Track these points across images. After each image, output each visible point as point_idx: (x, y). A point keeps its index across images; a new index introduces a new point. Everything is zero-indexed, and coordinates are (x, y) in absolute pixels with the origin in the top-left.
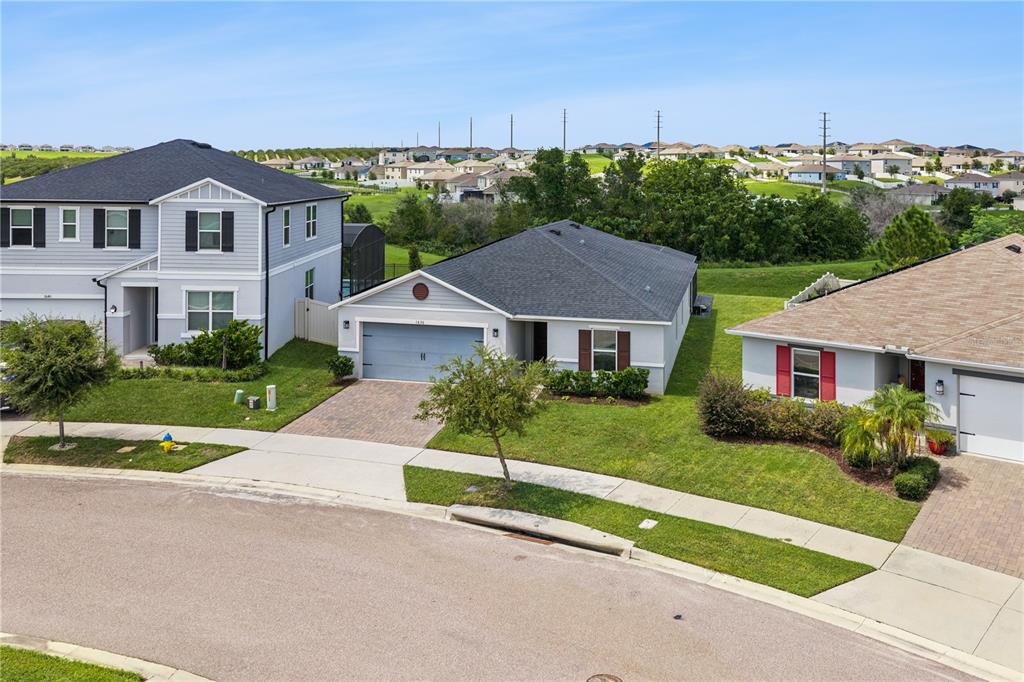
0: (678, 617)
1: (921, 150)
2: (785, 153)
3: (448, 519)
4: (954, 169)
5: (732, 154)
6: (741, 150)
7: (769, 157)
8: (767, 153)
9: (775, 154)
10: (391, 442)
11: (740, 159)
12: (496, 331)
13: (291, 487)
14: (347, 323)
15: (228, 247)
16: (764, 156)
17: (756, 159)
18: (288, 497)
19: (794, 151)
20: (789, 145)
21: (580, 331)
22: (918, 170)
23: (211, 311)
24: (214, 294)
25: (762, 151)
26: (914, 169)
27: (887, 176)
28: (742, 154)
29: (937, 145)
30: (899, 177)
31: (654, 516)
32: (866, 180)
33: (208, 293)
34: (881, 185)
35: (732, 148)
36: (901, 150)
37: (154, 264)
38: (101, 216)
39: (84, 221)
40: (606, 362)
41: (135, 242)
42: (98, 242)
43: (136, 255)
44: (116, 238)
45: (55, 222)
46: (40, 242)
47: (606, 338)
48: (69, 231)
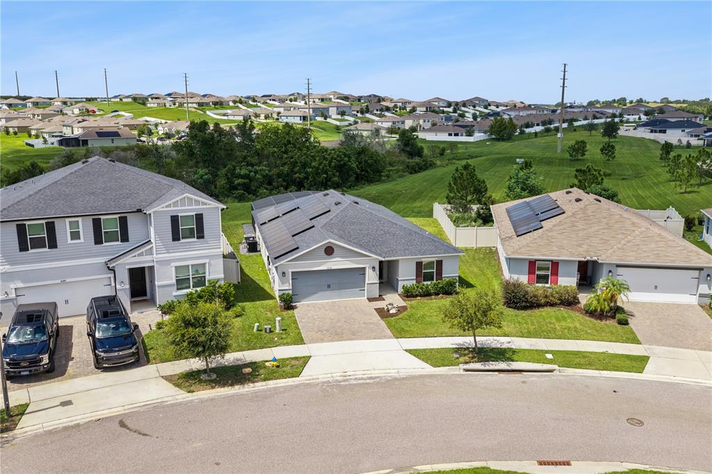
0: (615, 391)
1: (348, 98)
2: (268, 101)
3: (462, 372)
4: (375, 112)
5: (235, 102)
6: (240, 99)
7: (259, 104)
8: (256, 101)
9: (262, 101)
10: (375, 339)
11: (240, 106)
12: (374, 268)
13: (369, 372)
14: (284, 273)
15: (201, 235)
16: (255, 103)
17: (250, 106)
18: (376, 378)
19: (274, 100)
20: (270, 96)
21: (417, 263)
22: (355, 113)
23: (191, 277)
24: (192, 265)
25: (254, 100)
26: (353, 112)
27: (339, 117)
28: (241, 102)
29: (356, 95)
30: (346, 117)
31: (548, 352)
32: (328, 120)
33: (188, 266)
34: (338, 123)
35: (234, 98)
36: (337, 98)
37: (150, 252)
38: (97, 224)
39: (85, 228)
40: (429, 277)
41: (125, 238)
42: (98, 241)
43: (126, 246)
44: (111, 237)
45: (63, 230)
46: (53, 245)
47: (430, 264)
48: (75, 235)
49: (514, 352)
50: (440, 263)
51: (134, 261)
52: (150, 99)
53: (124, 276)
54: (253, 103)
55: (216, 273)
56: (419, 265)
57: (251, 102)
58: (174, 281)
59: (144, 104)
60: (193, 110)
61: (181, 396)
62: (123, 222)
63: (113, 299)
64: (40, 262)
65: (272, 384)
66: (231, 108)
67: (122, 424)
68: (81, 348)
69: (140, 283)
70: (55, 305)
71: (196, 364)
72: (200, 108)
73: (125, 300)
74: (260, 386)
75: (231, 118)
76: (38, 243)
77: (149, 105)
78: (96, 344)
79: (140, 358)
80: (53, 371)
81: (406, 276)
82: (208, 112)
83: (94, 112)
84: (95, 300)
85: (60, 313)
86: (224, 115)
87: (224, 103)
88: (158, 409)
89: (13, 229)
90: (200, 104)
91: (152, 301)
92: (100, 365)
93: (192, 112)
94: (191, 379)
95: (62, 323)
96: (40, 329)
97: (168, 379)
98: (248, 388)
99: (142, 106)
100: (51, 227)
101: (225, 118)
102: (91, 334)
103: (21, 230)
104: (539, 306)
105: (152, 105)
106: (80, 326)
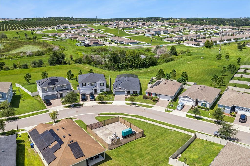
2: (144, 26)
3: (130, 106)
4: (176, 32)
5: (133, 27)
6: (135, 26)
9: (142, 26)
10: (122, 101)
11: (135, 28)
12: (126, 91)
14: (114, 91)
15: (103, 86)
18: (119, 105)
19: (146, 26)
22: (169, 32)
23: (102, 91)
27: (163, 34)
32: (159, 35)
33: (102, 89)
34: (162, 37)
37: (97, 87)
38: (91, 84)
39: (89, 84)
40: (135, 93)
41: (94, 85)
42: (91, 86)
43: (94, 86)
44: (93, 85)
45: (87, 84)
46: (86, 86)
47: (135, 91)
48: (88, 85)
49: (138, 104)
50: (136, 91)
51: (95, 88)
52: (109, 25)
53: (94, 90)
54: (139, 27)
55: (105, 91)
56: (133, 91)
57: (138, 27)
58: (100, 91)
59: (107, 27)
60: (121, 30)
61: (98, 105)
62: (94, 83)
63: (92, 93)
64: (85, 88)
65: (108, 104)
66: (132, 29)
67: (92, 106)
68: (89, 98)
69: (96, 91)
70: (86, 93)
71: (100, 102)
72: (123, 29)
73: (94, 93)
74: (107, 105)
75: (131, 33)
76: (84, 86)
77: (108, 27)
78: (90, 98)
79: (95, 100)
80: (86, 101)
81: (131, 93)
82: (125, 31)
83: (93, 30)
84: (90, 93)
85: (86, 94)
86: (129, 32)
87: (130, 27)
88: (96, 106)
89: (82, 84)
90: (123, 28)
91: (97, 93)
92: (90, 100)
93: (120, 30)
94: (100, 103)
95: (86, 95)
96: (85, 96)
97: (97, 103)
98: (105, 105)
99: (106, 27)
100: (86, 84)
101: (129, 33)
102: (90, 97)
103: (83, 84)
104: (148, 99)
105: (109, 27)
106: (89, 96)
